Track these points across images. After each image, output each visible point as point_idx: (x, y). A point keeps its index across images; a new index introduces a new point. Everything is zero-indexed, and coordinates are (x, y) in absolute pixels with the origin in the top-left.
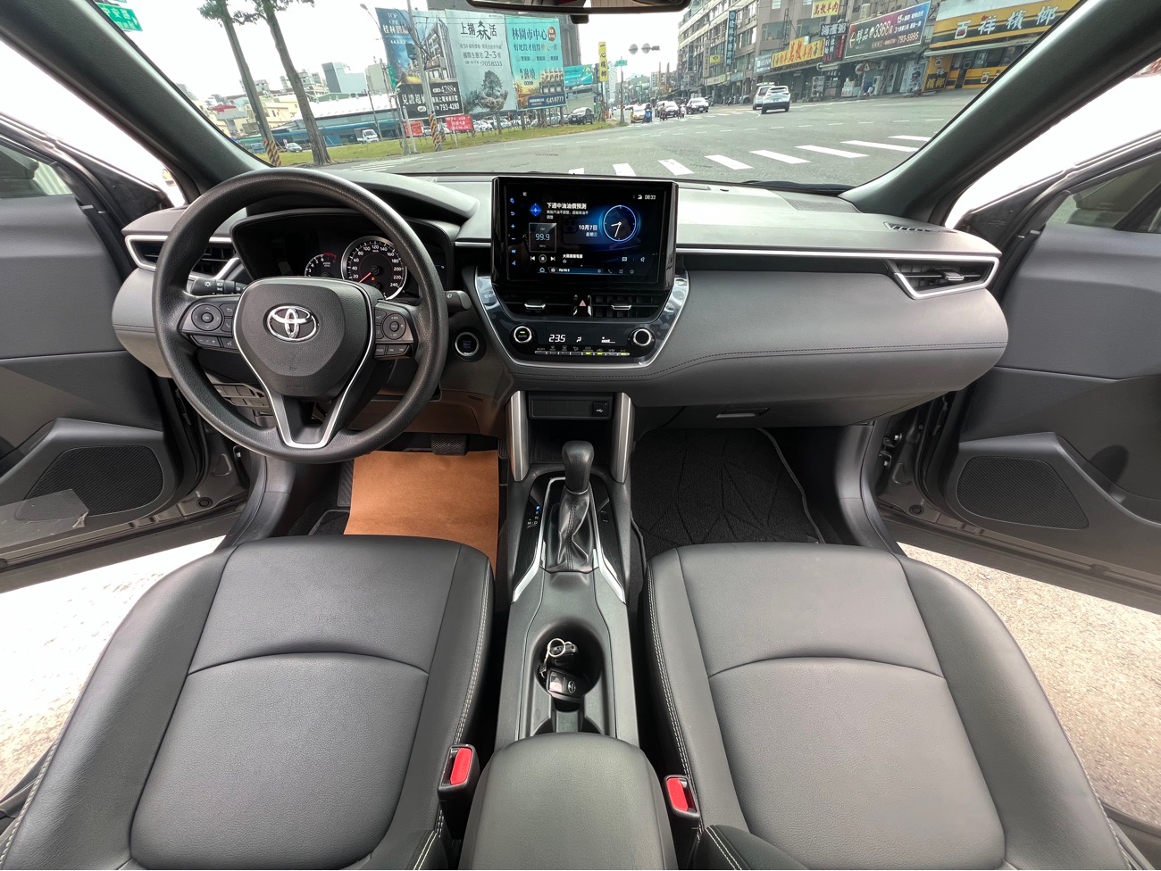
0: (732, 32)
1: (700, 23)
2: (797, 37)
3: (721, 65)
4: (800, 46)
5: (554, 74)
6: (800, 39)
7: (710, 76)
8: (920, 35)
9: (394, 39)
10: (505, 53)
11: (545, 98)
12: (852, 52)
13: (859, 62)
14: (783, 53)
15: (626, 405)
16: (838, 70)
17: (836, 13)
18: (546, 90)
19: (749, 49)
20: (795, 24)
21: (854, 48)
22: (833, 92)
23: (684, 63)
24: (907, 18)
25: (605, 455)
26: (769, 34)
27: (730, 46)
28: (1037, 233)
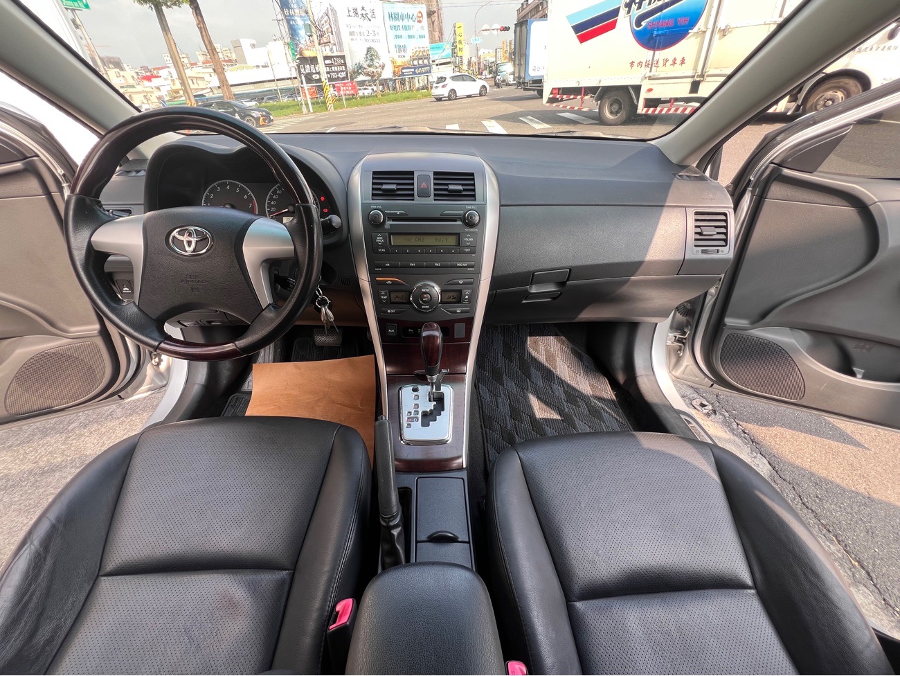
5: (422, 50)
9: (292, 20)
10: (382, 32)
11: (415, 68)
18: (416, 62)
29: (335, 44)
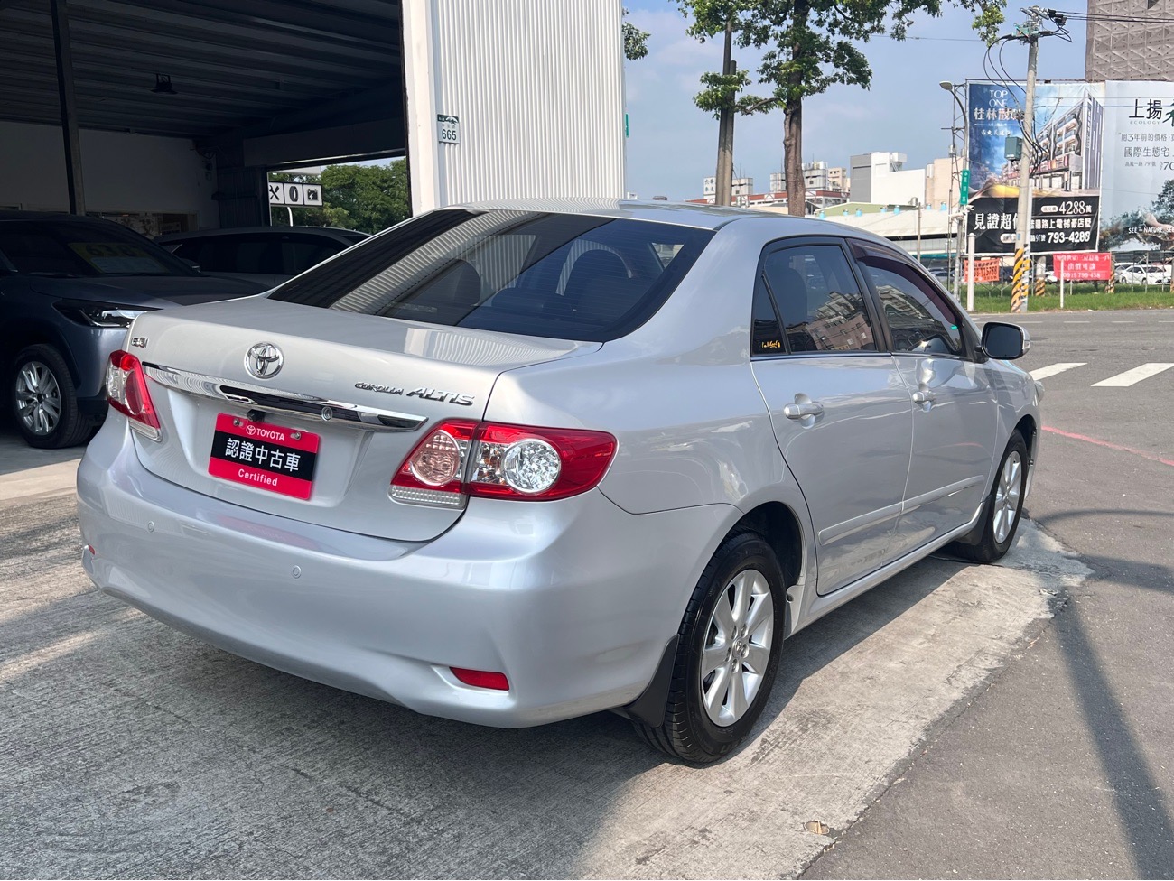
29: (1079, 174)
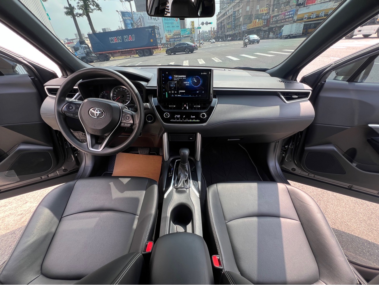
0: (234, 18)
1: (224, 15)
2: (255, 20)
3: (231, 28)
4: (255, 22)
5: (178, 32)
6: (256, 20)
7: (228, 32)
8: (293, 19)
9: (126, 21)
10: (162, 24)
11: (175, 39)
12: (272, 24)
13: (274, 27)
14: (251, 24)
15: (199, 136)
16: (268, 30)
17: (267, 12)
18: (175, 37)
19: (239, 23)
20: (254, 15)
21: (272, 23)
22: (266, 36)
23: (219, 28)
24: (289, 13)
25: (193, 153)
26: (246, 19)
27: (234, 22)
28: (324, 83)
